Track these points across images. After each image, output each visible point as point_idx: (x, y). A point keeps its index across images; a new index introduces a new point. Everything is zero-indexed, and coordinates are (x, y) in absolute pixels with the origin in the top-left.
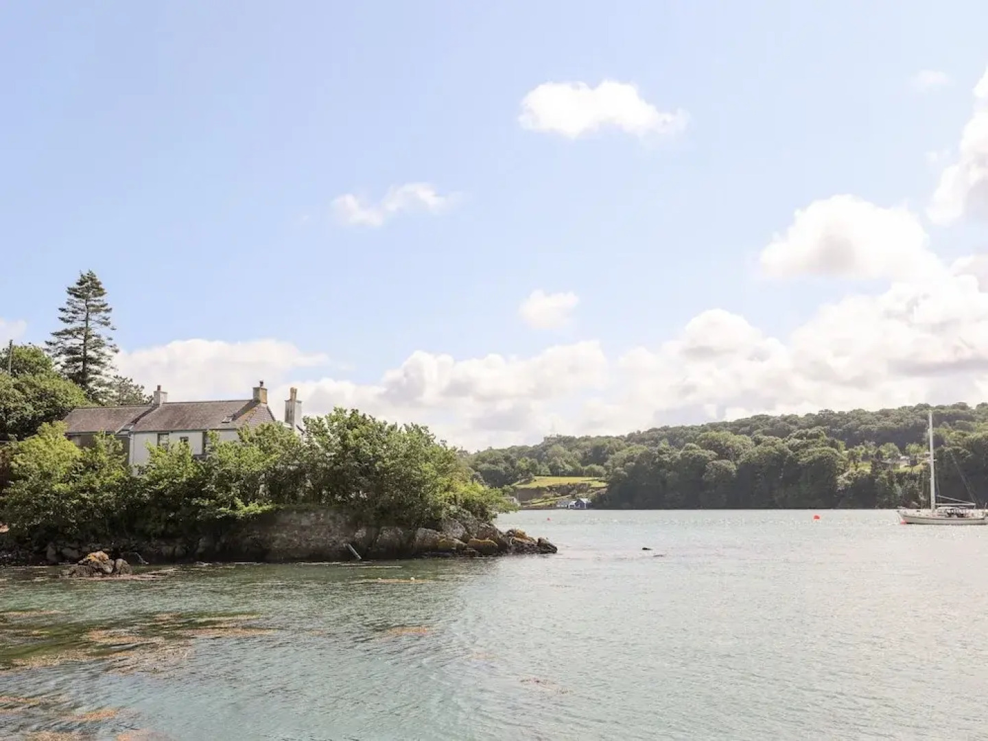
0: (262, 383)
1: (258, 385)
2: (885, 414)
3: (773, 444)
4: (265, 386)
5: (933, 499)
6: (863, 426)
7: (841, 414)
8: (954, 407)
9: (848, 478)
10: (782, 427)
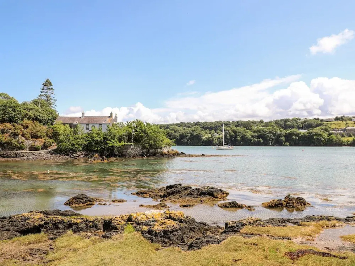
0: (112, 112)
1: (111, 113)
2: (212, 123)
3: (188, 130)
4: (112, 113)
5: (223, 144)
6: (207, 126)
7: (201, 123)
8: (227, 122)
9: (206, 138)
10: (188, 125)
